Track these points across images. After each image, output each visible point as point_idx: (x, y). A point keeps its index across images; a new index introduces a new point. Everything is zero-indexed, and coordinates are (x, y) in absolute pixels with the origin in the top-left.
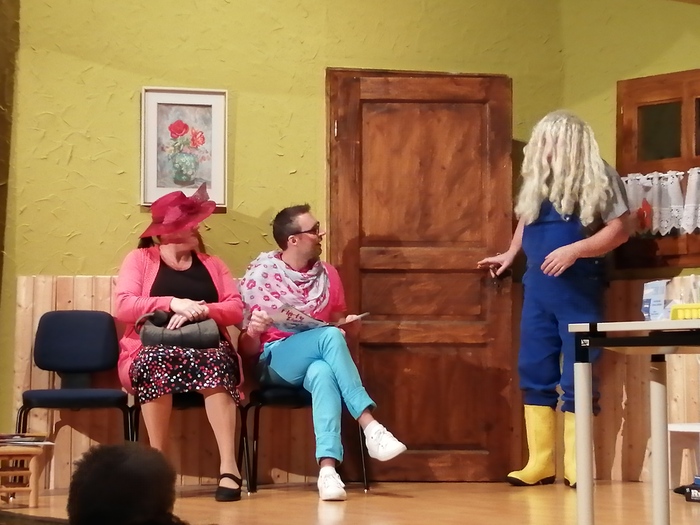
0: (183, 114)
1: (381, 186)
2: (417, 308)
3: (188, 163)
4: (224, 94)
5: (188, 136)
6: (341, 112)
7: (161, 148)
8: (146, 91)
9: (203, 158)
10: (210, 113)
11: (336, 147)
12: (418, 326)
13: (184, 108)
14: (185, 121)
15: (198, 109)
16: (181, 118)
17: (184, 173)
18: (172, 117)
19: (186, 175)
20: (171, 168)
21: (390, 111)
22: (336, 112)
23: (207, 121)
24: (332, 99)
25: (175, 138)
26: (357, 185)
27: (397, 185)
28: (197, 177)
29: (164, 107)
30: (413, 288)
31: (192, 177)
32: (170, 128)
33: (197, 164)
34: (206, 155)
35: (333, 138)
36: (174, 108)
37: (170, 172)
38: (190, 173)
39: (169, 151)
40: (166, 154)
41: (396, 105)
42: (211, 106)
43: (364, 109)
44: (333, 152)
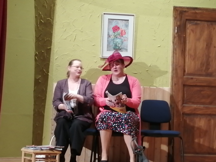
0: (118, 23)
1: (192, 52)
2: (203, 100)
3: (119, 42)
4: (133, 15)
5: (119, 31)
6: (178, 23)
7: (109, 36)
8: (104, 14)
9: (125, 40)
10: (128, 23)
11: (176, 37)
12: (204, 107)
13: (118, 20)
14: (119, 26)
15: (124, 21)
16: (117, 25)
17: (118, 45)
18: (114, 24)
19: (118, 46)
20: (113, 44)
21: (196, 24)
22: (177, 23)
23: (127, 26)
24: (175, 18)
25: (114, 32)
26: (183, 51)
27: (198, 53)
28: (122, 47)
29: (111, 20)
30: (202, 92)
31: (121, 47)
32: (113, 28)
33: (122, 42)
34: (126, 39)
35: (175, 33)
36: (115, 21)
37: (112, 45)
38: (119, 46)
39: (112, 37)
40: (111, 38)
41: (199, 22)
42: (128, 20)
43: (187, 23)
44: (175, 39)
